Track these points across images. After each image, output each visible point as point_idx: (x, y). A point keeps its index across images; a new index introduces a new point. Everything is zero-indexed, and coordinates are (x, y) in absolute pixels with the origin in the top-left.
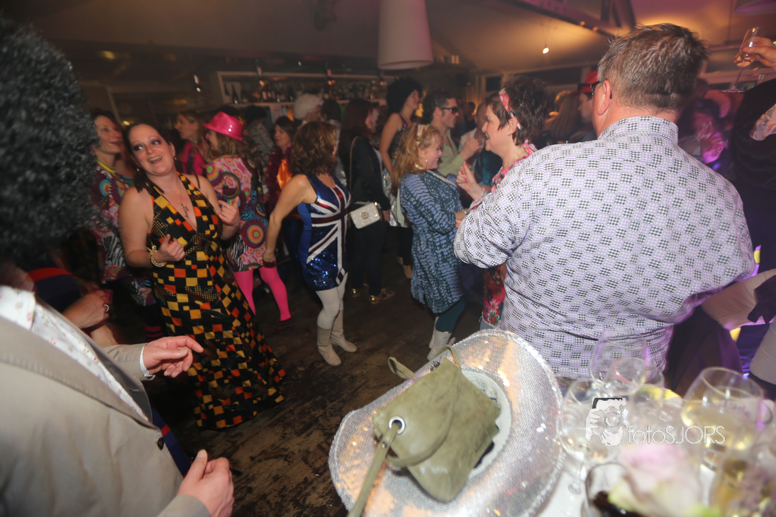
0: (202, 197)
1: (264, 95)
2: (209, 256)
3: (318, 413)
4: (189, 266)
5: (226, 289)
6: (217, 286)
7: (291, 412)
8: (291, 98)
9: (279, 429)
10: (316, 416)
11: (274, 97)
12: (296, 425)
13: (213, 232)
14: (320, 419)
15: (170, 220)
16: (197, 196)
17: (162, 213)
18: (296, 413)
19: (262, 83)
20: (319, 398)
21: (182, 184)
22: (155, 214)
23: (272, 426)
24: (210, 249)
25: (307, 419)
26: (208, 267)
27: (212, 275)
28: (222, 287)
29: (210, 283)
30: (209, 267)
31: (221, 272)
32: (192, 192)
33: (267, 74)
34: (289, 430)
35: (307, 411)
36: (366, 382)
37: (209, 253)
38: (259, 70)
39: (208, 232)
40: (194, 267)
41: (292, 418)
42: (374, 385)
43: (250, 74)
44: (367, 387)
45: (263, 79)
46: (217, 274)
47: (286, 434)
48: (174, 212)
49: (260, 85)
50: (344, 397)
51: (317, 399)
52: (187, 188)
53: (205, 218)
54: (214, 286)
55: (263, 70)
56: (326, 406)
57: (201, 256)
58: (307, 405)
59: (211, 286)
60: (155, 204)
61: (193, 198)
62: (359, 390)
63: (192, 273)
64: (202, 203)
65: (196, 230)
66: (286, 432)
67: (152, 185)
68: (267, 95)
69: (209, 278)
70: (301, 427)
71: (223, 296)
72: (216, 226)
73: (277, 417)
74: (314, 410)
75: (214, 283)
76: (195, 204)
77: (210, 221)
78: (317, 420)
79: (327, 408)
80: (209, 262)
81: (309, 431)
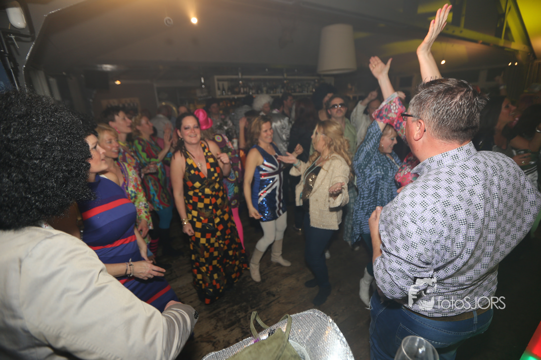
0: (212, 156)
1: (242, 90)
2: (212, 192)
3: (242, 315)
4: (200, 196)
5: (219, 212)
6: (214, 210)
7: (224, 310)
8: (259, 92)
9: (213, 321)
10: (240, 317)
11: (248, 91)
12: (226, 321)
13: (216, 178)
14: (242, 320)
15: (192, 172)
16: (209, 156)
17: (190, 167)
18: (227, 312)
19: (241, 82)
20: (244, 304)
21: (201, 149)
22: (186, 168)
23: (210, 318)
24: (214, 187)
25: (233, 318)
26: (210, 198)
27: (213, 202)
28: (217, 211)
29: (210, 207)
30: (212, 198)
31: (219, 201)
32: (207, 153)
33: (245, 77)
34: (220, 324)
35: (234, 312)
36: (278, 298)
37: (213, 189)
38: (240, 74)
39: (213, 178)
40: (203, 197)
41: (224, 315)
42: (283, 301)
43: (234, 77)
44: (278, 302)
45: (241, 79)
46: (216, 203)
47: (217, 326)
48: (195, 166)
49: (240, 84)
50: (261, 306)
51: (243, 305)
52: (204, 151)
53: (212, 170)
54: (212, 210)
55: (242, 75)
56: (248, 311)
57: (208, 191)
58: (236, 307)
59: (210, 209)
60: (186, 162)
61: (207, 157)
62: (273, 303)
63: (201, 200)
64: (211, 160)
65: (206, 176)
66: (218, 324)
67: (186, 150)
68: (244, 90)
69: (210, 204)
70: (228, 323)
71: (216, 216)
72: (218, 174)
73: (215, 312)
74: (239, 312)
75: (213, 208)
76: (207, 161)
77: (215, 171)
78: (239, 321)
79: (248, 312)
80: (212, 195)
81: (232, 327)
